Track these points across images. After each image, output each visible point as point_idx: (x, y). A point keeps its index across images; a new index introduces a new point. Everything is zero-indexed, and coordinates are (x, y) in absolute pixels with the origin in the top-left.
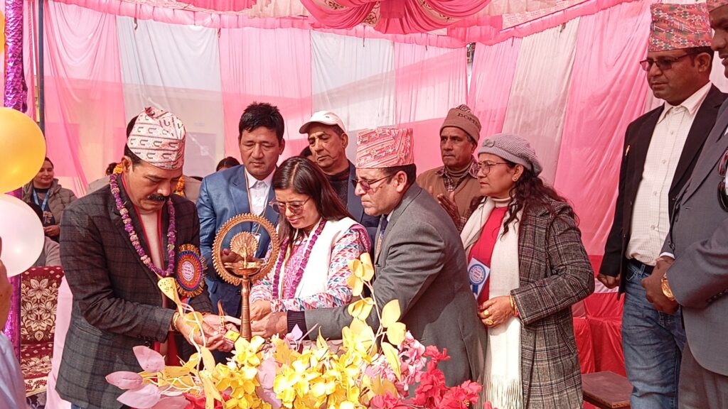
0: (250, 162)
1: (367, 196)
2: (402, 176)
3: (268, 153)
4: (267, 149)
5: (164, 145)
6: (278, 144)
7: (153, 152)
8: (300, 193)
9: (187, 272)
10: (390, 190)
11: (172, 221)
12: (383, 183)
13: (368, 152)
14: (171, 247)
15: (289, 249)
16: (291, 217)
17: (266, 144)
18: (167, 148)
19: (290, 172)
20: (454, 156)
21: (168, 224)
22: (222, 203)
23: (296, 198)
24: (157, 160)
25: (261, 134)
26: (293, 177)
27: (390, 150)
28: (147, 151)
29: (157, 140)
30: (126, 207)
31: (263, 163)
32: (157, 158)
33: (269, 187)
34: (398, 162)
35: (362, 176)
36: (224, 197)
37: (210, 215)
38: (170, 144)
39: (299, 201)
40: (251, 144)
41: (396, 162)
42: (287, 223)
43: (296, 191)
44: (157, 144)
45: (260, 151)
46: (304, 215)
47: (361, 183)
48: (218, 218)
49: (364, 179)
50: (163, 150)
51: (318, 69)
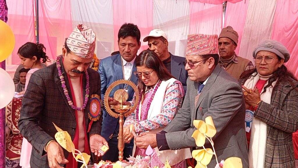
0: (124, 54)
1: (192, 71)
2: (212, 60)
3: (132, 49)
4: (132, 47)
5: (82, 45)
6: (137, 45)
7: (77, 48)
8: (148, 68)
9: (94, 108)
10: (205, 67)
11: (88, 83)
12: (201, 63)
13: (194, 46)
14: (87, 96)
15: (143, 96)
16: (144, 80)
17: (132, 45)
18: (84, 47)
19: (144, 57)
20: (226, 52)
21: (86, 84)
22: (110, 73)
23: (147, 70)
24: (78, 52)
25: (129, 40)
26: (145, 60)
27: (206, 46)
28: (74, 47)
29: (79, 42)
30: (63, 75)
31: (130, 54)
32: (78, 51)
33: (133, 65)
34: (210, 52)
35: (189, 59)
36: (111, 70)
37: (104, 79)
38: (85, 45)
39: (148, 72)
40: (124, 45)
41: (209, 52)
42: (143, 83)
43: (147, 67)
44: (79, 44)
45: (129, 49)
46: (150, 79)
47: (188, 63)
48: (108, 80)
49: (191, 61)
50: (82, 48)
51: (156, 13)
